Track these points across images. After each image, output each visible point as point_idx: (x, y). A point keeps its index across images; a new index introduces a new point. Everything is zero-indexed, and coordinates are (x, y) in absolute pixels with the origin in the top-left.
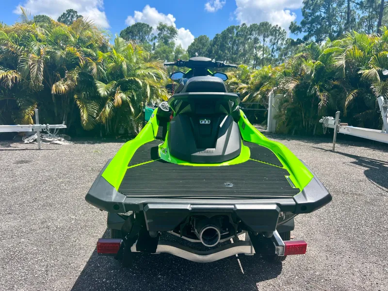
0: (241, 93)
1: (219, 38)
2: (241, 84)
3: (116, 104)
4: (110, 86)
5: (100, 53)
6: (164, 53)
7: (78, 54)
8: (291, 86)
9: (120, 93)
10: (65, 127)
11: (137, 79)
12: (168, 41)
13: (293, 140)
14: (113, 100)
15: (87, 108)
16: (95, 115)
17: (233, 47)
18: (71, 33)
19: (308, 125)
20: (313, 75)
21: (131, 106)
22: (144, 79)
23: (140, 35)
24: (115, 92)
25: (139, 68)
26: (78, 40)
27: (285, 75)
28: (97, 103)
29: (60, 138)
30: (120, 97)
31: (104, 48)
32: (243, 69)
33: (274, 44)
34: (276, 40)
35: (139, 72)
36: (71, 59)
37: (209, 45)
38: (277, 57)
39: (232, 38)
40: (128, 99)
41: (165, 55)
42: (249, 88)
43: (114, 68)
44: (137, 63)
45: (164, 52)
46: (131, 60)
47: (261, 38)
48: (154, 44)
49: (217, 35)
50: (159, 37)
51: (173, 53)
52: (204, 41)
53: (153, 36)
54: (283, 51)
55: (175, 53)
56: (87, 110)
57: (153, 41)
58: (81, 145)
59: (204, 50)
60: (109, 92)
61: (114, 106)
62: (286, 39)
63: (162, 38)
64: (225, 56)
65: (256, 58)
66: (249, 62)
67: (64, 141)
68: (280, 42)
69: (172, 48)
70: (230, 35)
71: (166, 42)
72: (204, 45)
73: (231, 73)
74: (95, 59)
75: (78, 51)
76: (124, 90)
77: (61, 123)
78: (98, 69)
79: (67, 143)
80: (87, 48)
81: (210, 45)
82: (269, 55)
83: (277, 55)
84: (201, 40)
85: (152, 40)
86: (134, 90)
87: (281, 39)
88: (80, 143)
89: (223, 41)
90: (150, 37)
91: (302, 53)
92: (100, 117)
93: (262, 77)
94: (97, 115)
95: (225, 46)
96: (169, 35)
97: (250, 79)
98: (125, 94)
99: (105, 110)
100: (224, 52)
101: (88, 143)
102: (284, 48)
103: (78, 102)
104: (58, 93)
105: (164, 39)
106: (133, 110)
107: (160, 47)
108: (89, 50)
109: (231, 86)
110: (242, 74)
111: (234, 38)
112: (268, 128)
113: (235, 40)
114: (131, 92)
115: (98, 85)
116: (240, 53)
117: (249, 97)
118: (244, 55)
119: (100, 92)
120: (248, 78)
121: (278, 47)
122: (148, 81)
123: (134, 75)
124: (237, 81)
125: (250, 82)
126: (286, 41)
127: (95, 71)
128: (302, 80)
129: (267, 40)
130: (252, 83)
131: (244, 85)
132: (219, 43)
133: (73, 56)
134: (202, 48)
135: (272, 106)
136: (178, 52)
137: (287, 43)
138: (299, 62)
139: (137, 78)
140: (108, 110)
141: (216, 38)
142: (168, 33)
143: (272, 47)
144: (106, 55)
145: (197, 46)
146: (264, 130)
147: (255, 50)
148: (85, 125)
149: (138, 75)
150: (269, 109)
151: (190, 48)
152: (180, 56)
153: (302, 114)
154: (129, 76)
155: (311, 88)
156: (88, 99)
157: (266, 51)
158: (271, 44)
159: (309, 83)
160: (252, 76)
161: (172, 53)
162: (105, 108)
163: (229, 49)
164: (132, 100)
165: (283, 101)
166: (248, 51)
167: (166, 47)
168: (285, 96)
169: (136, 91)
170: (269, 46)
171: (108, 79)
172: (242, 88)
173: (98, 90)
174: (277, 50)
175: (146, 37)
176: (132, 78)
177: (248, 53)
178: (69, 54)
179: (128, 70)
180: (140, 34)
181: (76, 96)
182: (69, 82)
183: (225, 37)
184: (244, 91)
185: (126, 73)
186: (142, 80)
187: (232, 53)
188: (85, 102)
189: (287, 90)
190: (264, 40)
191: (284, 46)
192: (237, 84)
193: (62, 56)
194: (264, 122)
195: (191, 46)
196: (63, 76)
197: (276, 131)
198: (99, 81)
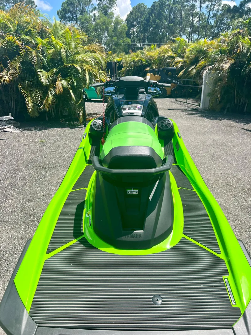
0: (177, 67)
1: (157, 6)
2: (177, 58)
3: (57, 92)
4: (51, 74)
5: (39, 40)
6: (104, 25)
7: (18, 43)
8: (226, 65)
9: (61, 80)
10: (12, 118)
11: (76, 66)
12: (107, 11)
13: (225, 119)
14: (55, 88)
15: (31, 96)
16: (39, 103)
17: (170, 15)
18: (9, 20)
19: (240, 103)
20: (249, 54)
21: (71, 93)
22: (83, 65)
23: (81, 6)
24: (56, 81)
25: (78, 53)
26: (17, 27)
27: (221, 53)
28: (40, 90)
29: (9, 126)
30: (61, 84)
31: (43, 34)
32: (179, 42)
33: (210, 10)
34: (213, 6)
35: (78, 57)
36: (12, 48)
37: (146, 13)
38: (213, 24)
39: (169, 5)
40: (69, 87)
41: (104, 27)
42: (184, 62)
43: (54, 54)
44: (76, 48)
45: (104, 23)
46: (69, 45)
47: (197, 4)
48: (95, 15)
49: (154, 3)
50: (99, 8)
51: (113, 24)
52: (142, 9)
53: (93, 7)
54: (219, 17)
55: (115, 24)
56: (32, 98)
57: (94, 12)
58: (29, 132)
59: (142, 19)
60: (50, 81)
61: (55, 93)
62: (223, 5)
63: (102, 8)
64: (162, 25)
65: (192, 26)
66: (185, 30)
67: (13, 128)
68: (216, 8)
69: (112, 18)
70: (168, 3)
71: (106, 13)
72: (142, 13)
73: (168, 46)
74: (34, 47)
75: (18, 39)
76: (64, 77)
77: (8, 115)
78: (38, 57)
79: (16, 131)
80: (26, 35)
81: (148, 13)
82: (205, 21)
83: (212, 22)
84: (139, 9)
85: (92, 11)
86: (74, 76)
87: (217, 5)
88: (28, 130)
89: (161, 9)
90: (90, 7)
91: (238, 30)
92: (44, 105)
93: (197, 51)
94: (42, 102)
95: (162, 15)
96: (108, 5)
97: (186, 52)
98: (66, 81)
99: (48, 98)
100: (161, 21)
101: (35, 129)
102: (220, 14)
103: (23, 92)
104: (3, 83)
105: (104, 9)
106: (73, 96)
107: (100, 19)
108: (28, 38)
109: (167, 60)
110: (178, 47)
111: (171, 6)
112: (201, 104)
113: (172, 8)
114: (71, 79)
115: (40, 73)
116: (177, 21)
117: (184, 72)
118: (180, 23)
119: (42, 81)
120: (184, 52)
121: (214, 13)
122: (86, 67)
123: (73, 62)
124: (173, 55)
125: (186, 56)
126: (223, 7)
127: (35, 59)
128: (237, 58)
129: (204, 6)
130: (188, 57)
131: (180, 59)
132: (156, 11)
133: (13, 44)
134: (141, 17)
135: (206, 84)
136: (117, 23)
137: (223, 9)
138: (236, 39)
139: (76, 64)
140: (50, 97)
141: (153, 6)
142: (107, 3)
143: (208, 14)
144: (45, 41)
145: (135, 15)
146: (197, 107)
147: (191, 17)
148: (31, 112)
149: (77, 61)
150: (203, 86)
151: (129, 17)
152: (119, 26)
153: (234, 91)
154: (68, 62)
155: (246, 67)
156: (31, 87)
157: (202, 18)
158: (207, 10)
159: (244, 62)
160: (187, 50)
161: (111, 24)
162: (48, 97)
163: (166, 18)
164: (72, 86)
165: (217, 81)
166: (184, 18)
167: (105, 18)
168: (219, 75)
169: (75, 77)
170: (205, 12)
171: (49, 65)
172: (177, 62)
173: (40, 79)
174: (213, 17)
175: (87, 8)
176: (71, 65)
177: (184, 20)
178: (8, 42)
179: (67, 56)
180: (80, 4)
181: (20, 86)
182: (12, 72)
183: (163, 5)
184: (179, 65)
185: (65, 60)
186: (81, 66)
187: (169, 21)
188: (30, 90)
189: (222, 70)
190: (201, 6)
191: (220, 12)
192: (173, 57)
193: (2, 46)
194: (197, 97)
195: (129, 15)
196: (5, 65)
197: (209, 108)
198: (41, 69)
